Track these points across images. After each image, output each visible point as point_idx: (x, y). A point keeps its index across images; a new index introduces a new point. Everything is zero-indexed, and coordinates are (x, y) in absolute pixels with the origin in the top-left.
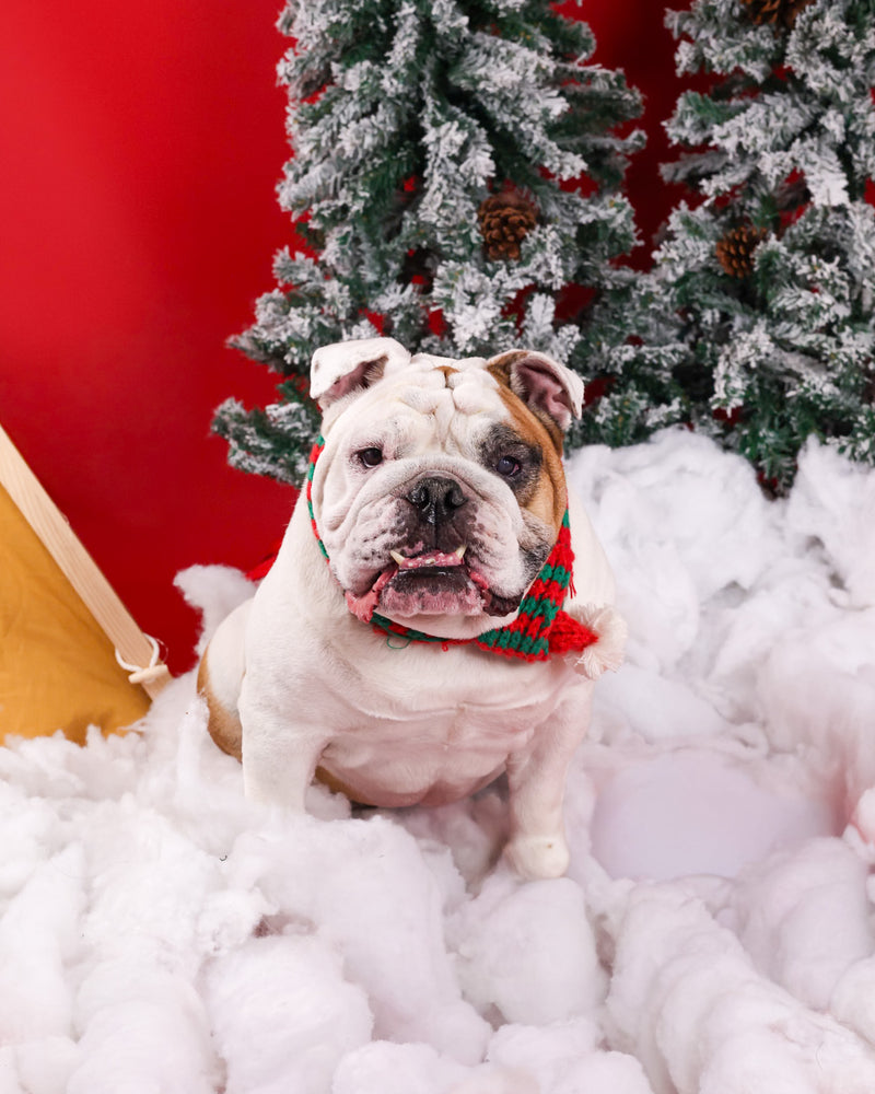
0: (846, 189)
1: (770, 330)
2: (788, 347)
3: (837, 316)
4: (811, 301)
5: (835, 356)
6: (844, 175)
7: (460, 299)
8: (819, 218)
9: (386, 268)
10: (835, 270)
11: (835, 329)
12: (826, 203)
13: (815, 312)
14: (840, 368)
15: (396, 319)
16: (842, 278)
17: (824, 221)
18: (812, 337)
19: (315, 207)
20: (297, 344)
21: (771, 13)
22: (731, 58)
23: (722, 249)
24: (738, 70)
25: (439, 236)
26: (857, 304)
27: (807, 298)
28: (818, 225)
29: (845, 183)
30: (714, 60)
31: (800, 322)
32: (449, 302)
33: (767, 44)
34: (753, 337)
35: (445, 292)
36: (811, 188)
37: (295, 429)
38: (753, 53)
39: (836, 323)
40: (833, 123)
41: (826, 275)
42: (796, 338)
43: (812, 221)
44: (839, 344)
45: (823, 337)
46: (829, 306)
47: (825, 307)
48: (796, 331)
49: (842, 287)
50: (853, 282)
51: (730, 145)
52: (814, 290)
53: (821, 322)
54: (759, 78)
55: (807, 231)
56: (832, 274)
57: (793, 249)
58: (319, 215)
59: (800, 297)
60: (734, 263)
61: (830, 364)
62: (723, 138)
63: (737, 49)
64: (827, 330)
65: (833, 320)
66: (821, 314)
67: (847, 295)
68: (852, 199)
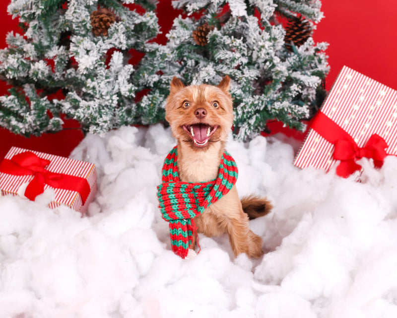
0: (246, 9)
1: (215, 67)
2: (222, 75)
3: (242, 62)
4: (231, 56)
5: (241, 78)
6: (245, 4)
7: (82, 52)
8: (235, 22)
9: (52, 40)
10: (241, 43)
11: (241, 67)
12: (237, 15)
13: (233, 60)
14: (243, 83)
15: (56, 61)
16: (244, 46)
17: (237, 24)
18: (231, 70)
19: (22, 13)
20: (12, 70)
23: (195, 34)
25: (74, 26)
26: (250, 57)
27: (230, 54)
28: (234, 25)
29: (246, 7)
31: (227, 64)
32: (77, 53)
34: (207, 69)
35: (75, 49)
36: (231, 9)
37: (12, 107)
39: (242, 65)
41: (238, 44)
42: (225, 71)
43: (232, 24)
44: (243, 73)
45: (236, 70)
46: (239, 58)
47: (237, 58)
48: (225, 68)
49: (244, 50)
50: (248, 48)
52: (233, 51)
53: (235, 64)
55: (230, 28)
56: (240, 44)
57: (224, 34)
58: (23, 16)
59: (227, 54)
60: (200, 40)
61: (239, 82)
64: (238, 68)
65: (240, 64)
66: (235, 61)
67: (246, 53)
68: (249, 14)
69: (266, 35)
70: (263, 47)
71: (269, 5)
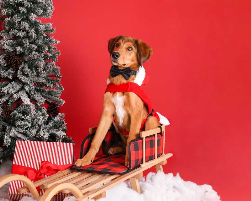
3: (29, 126)
5: (30, 134)
6: (29, 98)
8: (24, 106)
10: (29, 117)
12: (27, 104)
13: (25, 125)
14: (31, 137)
16: (30, 119)
18: (24, 130)
21: (14, 66)
22: (6, 74)
23: (4, 113)
24: (7, 77)
26: (32, 124)
27: (23, 123)
28: (23, 108)
29: (29, 100)
30: (2, 75)
31: (21, 127)
33: (12, 72)
34: (13, 131)
36: (23, 101)
38: (10, 74)
39: (29, 128)
40: (27, 88)
46: (27, 124)
48: (20, 129)
51: (6, 92)
52: (25, 121)
53: (26, 127)
54: (11, 79)
55: (21, 109)
57: (19, 113)
59: (22, 122)
60: (7, 116)
62: (4, 90)
63: (7, 73)
64: (27, 129)
67: (30, 121)
69: (40, 113)
70: (39, 119)
71: (42, 99)
